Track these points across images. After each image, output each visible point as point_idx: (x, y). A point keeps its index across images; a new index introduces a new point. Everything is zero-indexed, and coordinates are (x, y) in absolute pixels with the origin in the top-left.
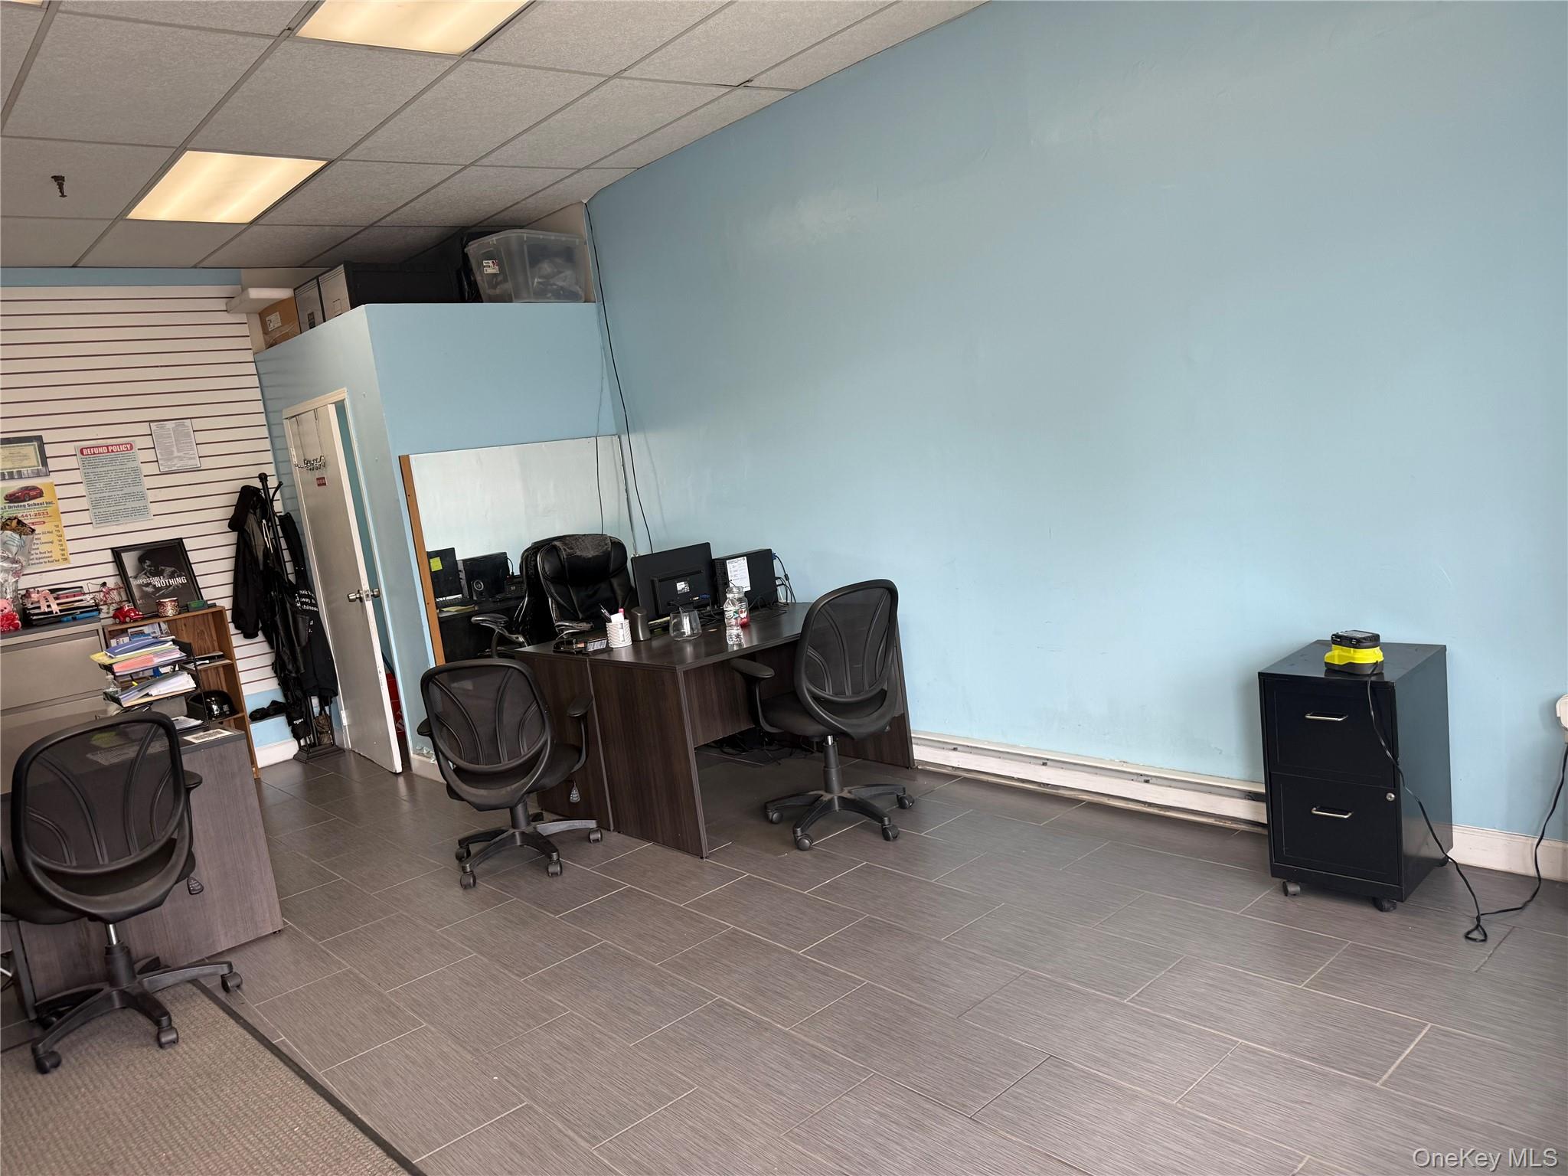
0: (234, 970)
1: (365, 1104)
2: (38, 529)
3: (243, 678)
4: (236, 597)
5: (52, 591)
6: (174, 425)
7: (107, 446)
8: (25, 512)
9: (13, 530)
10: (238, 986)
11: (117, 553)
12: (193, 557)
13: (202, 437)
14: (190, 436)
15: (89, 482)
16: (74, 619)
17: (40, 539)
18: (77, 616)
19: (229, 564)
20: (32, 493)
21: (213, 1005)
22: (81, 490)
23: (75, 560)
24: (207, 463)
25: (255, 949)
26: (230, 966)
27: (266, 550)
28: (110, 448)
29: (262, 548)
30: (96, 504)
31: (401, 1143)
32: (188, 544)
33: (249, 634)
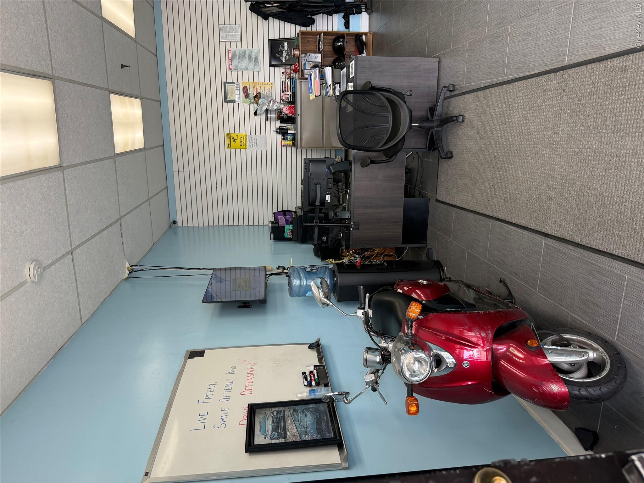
0: (447, 86)
1: (529, 68)
2: (259, 91)
3: (330, 29)
4: (296, 24)
5: (283, 92)
6: (222, 32)
7: (229, 59)
8: (252, 94)
9: (259, 100)
10: (454, 86)
11: (271, 65)
12: (277, 37)
13: (227, 22)
14: (226, 26)
15: (242, 69)
16: (294, 88)
17: (263, 91)
18: (294, 86)
19: (282, 23)
20: (245, 89)
21: (457, 98)
22: (245, 73)
23: (272, 81)
24: (238, 22)
25: (442, 72)
26: (445, 87)
27: (278, 7)
28: (230, 59)
29: (277, 9)
30: (251, 69)
31: (554, 64)
32: (271, 37)
33: (312, 22)
